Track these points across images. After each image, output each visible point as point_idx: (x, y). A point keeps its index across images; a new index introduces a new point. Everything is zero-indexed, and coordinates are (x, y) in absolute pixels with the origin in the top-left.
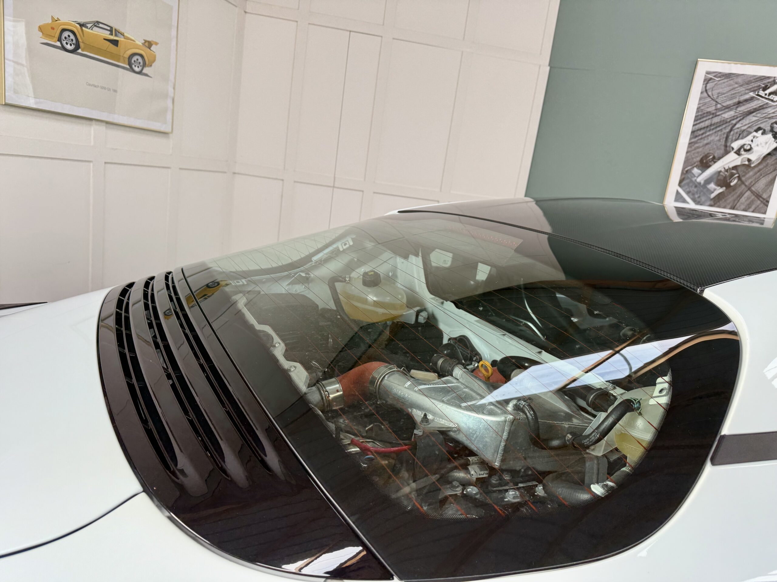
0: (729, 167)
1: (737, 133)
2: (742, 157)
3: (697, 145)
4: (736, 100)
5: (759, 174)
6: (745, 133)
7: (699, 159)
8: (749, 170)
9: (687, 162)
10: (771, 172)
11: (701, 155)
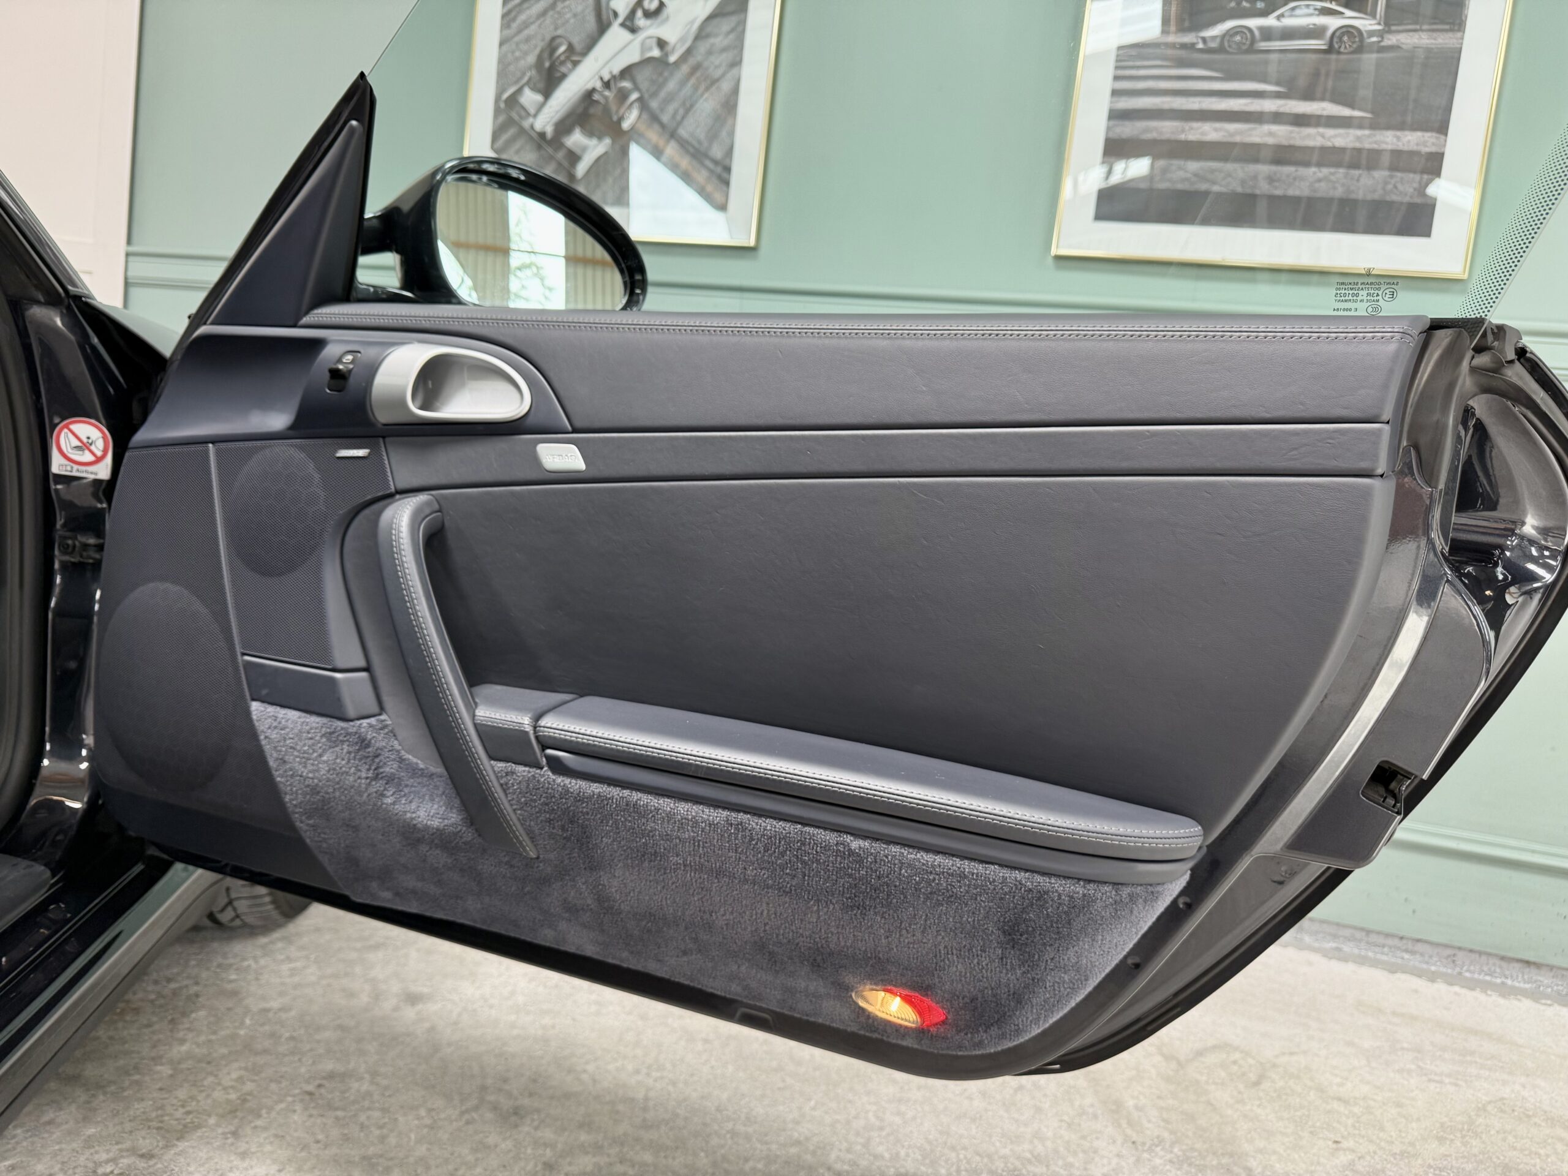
0: (611, 73)
2: (641, 36)
3: (522, 17)
5: (690, 83)
7: (531, 59)
8: (666, 74)
9: (503, 73)
10: (723, 76)
11: (536, 46)
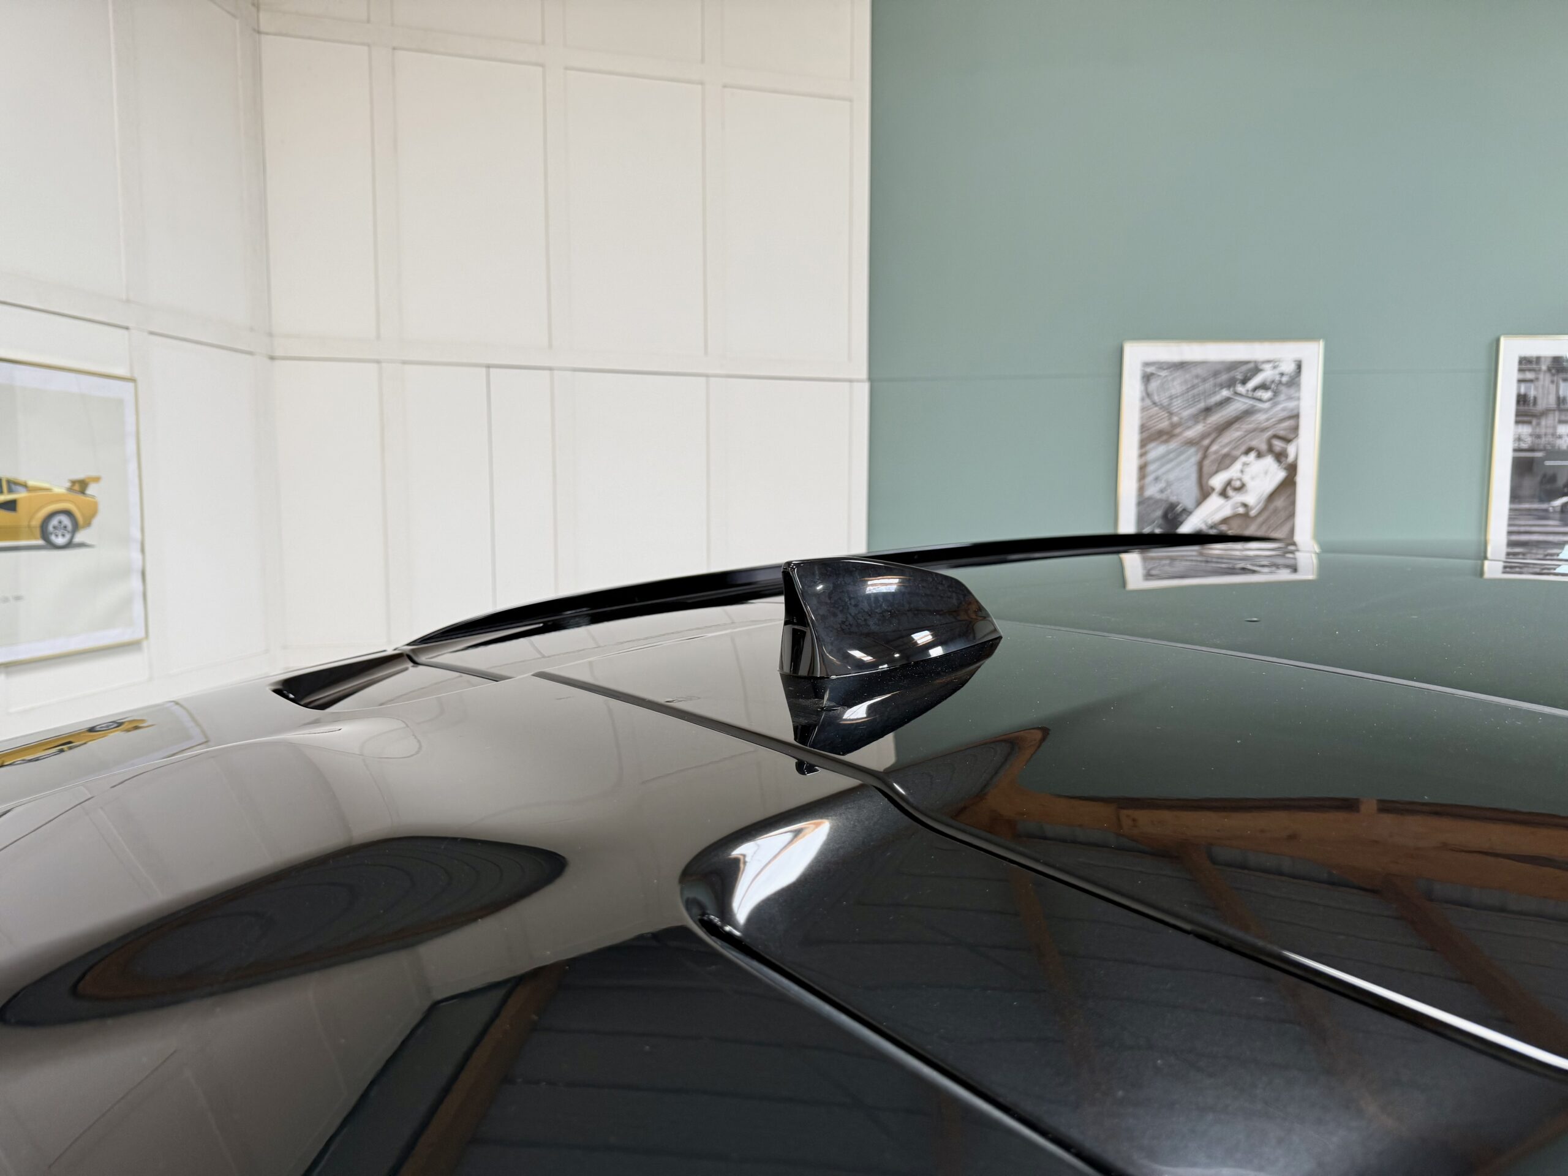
0: (1214, 521)
1: (1214, 461)
2: (1230, 503)
4: (1202, 405)
6: (1227, 461)
7: (1159, 513)
8: (1249, 522)
9: (1141, 520)
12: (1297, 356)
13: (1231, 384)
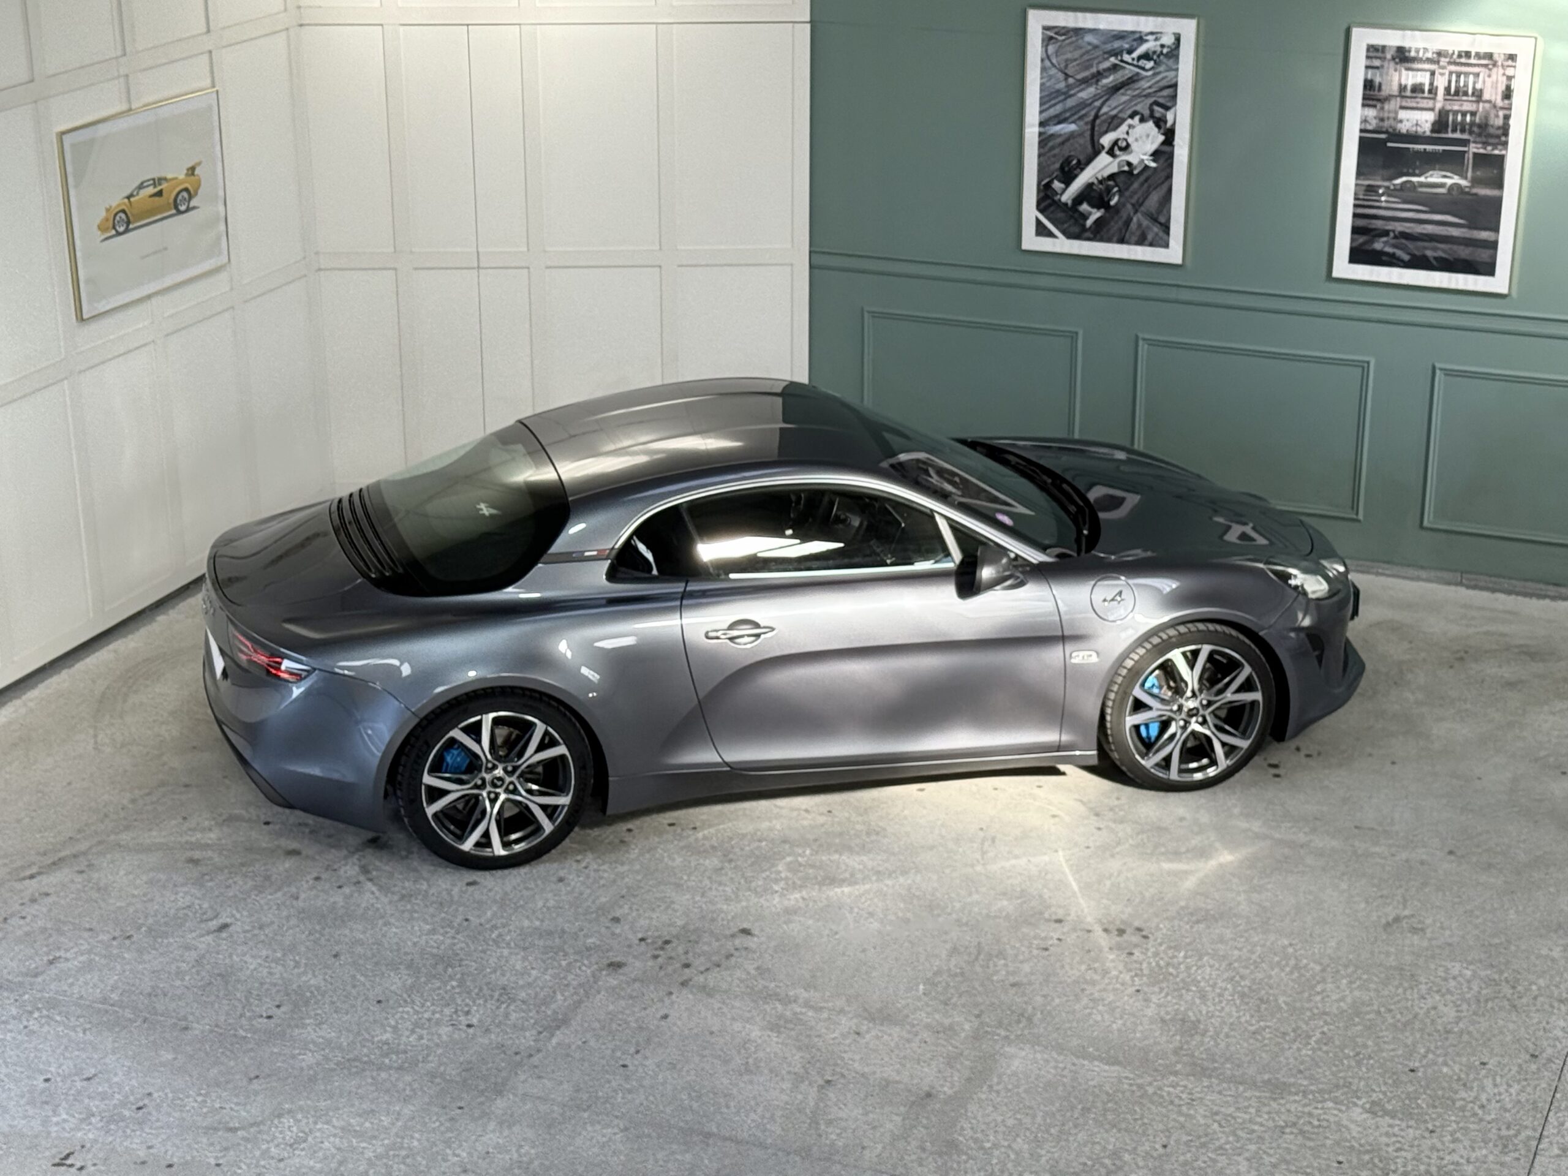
0: (1103, 176)
1: (1104, 121)
2: (1118, 160)
3: (1050, 144)
4: (1094, 70)
5: (1146, 185)
6: (1116, 122)
7: (1057, 165)
8: (1133, 179)
9: (1043, 171)
10: (1163, 183)
11: (1060, 160)
12: (1177, 31)
13: (1116, 53)
